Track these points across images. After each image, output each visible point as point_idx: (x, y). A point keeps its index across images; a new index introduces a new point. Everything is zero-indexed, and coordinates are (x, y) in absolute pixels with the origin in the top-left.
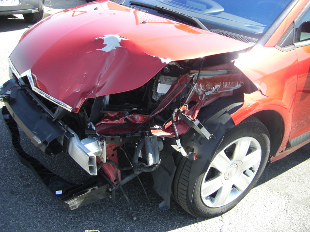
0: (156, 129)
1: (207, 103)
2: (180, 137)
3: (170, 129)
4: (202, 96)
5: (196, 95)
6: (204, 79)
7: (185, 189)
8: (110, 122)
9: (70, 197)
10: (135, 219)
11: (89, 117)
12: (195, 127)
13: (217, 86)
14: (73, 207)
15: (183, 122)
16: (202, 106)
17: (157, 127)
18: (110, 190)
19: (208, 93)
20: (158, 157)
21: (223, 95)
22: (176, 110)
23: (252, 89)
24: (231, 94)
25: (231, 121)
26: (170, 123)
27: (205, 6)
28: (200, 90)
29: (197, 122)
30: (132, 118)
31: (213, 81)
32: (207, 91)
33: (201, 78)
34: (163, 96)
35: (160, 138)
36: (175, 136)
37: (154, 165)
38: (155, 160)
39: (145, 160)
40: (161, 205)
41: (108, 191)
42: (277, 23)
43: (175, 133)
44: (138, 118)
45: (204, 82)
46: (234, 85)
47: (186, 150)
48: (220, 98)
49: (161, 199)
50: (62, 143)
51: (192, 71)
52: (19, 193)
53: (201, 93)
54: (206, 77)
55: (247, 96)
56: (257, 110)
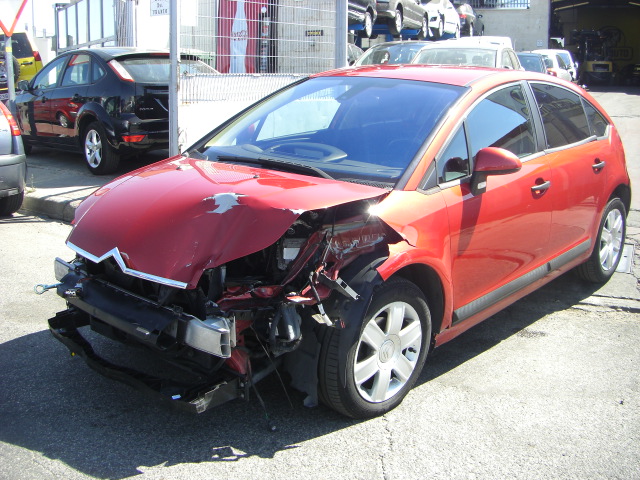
0: (292, 296)
1: (346, 262)
2: (322, 302)
3: (310, 294)
4: (339, 255)
5: (332, 255)
6: (339, 235)
7: (335, 371)
8: (234, 297)
9: (196, 397)
10: (274, 428)
11: (206, 294)
12: (337, 288)
13: (356, 241)
14: (200, 408)
15: (324, 284)
16: (341, 266)
17: (294, 293)
18: (242, 385)
19: (346, 252)
20: (299, 330)
21: (363, 252)
22: (312, 273)
23: (397, 239)
24: (373, 249)
25: (379, 277)
26: (309, 287)
28: (336, 249)
29: (339, 281)
30: (259, 291)
31: (351, 236)
32: (345, 249)
33: (335, 233)
34: (292, 263)
35: (298, 306)
36: (315, 302)
37: (295, 341)
38: (296, 334)
39: (284, 334)
40: (306, 401)
41: (238, 387)
42: (415, 163)
43: (315, 298)
44: (267, 291)
45: (339, 238)
46: (376, 238)
47: (331, 319)
48: (360, 256)
49: (305, 395)
50: (174, 333)
51: (324, 227)
53: (337, 252)
54: (341, 232)
55: (392, 248)
56: (406, 263)
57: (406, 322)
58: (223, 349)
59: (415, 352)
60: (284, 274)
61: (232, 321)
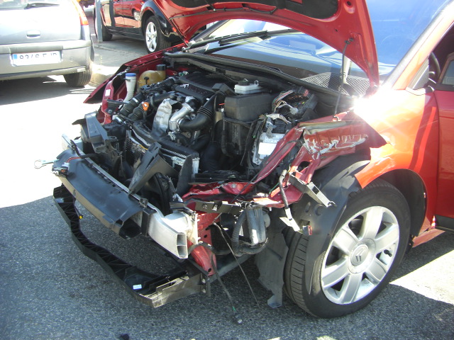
0: (260, 197)
1: (323, 163)
2: (291, 206)
3: (279, 197)
4: (316, 154)
5: (308, 155)
6: (317, 133)
8: (201, 192)
9: (153, 291)
10: (240, 321)
11: (175, 186)
12: (309, 193)
13: (335, 142)
14: (156, 303)
15: (294, 187)
16: (317, 167)
17: (261, 194)
18: (204, 281)
19: (323, 151)
20: (264, 234)
21: (342, 153)
22: (285, 172)
23: (380, 142)
24: (353, 151)
25: (357, 184)
26: (278, 190)
27: (315, 46)
28: (313, 149)
29: (311, 186)
30: (228, 186)
31: (329, 135)
32: (322, 148)
33: (314, 132)
34: (267, 158)
35: (265, 208)
36: (283, 205)
37: (259, 244)
38: (260, 237)
39: (247, 238)
40: (270, 301)
41: (201, 283)
43: (283, 202)
44: (236, 187)
45: (317, 137)
46: (356, 139)
47: (300, 223)
48: (339, 157)
49: (270, 294)
50: (140, 223)
51: (301, 124)
52: (81, 296)
53: (314, 151)
54: (319, 131)
55: (373, 151)
56: (389, 168)
57: (383, 227)
58: (180, 249)
59: (390, 255)
60: (257, 170)
61: (194, 220)
